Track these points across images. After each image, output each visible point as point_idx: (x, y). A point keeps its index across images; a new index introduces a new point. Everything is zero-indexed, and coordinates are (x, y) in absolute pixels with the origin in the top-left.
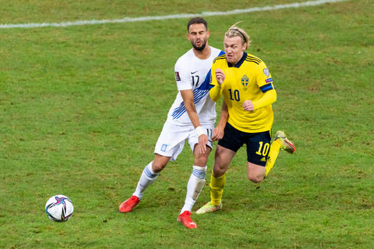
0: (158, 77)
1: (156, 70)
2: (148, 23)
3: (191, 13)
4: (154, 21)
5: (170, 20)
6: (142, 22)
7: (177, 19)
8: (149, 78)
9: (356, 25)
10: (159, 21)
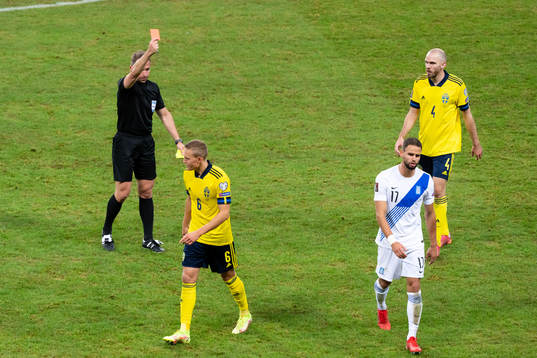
0: (20, 57)
1: (20, 52)
2: (12, 12)
3: (47, 3)
4: (17, 11)
5: (30, 10)
6: (7, 12)
7: (35, 9)
8: (13, 59)
9: (184, 10)
10: (21, 11)
